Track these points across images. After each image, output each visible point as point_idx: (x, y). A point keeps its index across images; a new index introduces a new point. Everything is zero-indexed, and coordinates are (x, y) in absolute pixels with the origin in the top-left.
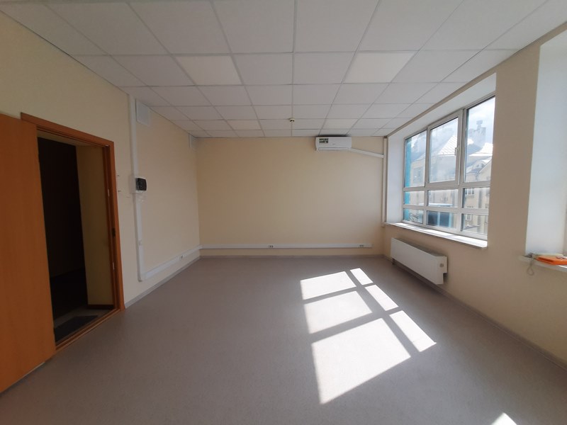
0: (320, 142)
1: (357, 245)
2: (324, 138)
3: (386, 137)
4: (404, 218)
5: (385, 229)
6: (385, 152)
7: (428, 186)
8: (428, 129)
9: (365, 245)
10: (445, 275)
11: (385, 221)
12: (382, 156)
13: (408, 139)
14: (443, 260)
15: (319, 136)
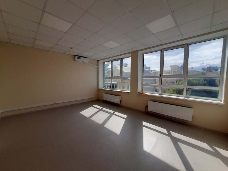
0: (78, 58)
1: (90, 97)
2: (79, 57)
3: (98, 60)
4: (104, 87)
5: (99, 90)
6: (98, 65)
7: (112, 77)
8: (112, 61)
9: (93, 97)
10: (121, 101)
11: (99, 88)
12: (97, 67)
13: (104, 63)
14: (120, 97)
15: (77, 56)
